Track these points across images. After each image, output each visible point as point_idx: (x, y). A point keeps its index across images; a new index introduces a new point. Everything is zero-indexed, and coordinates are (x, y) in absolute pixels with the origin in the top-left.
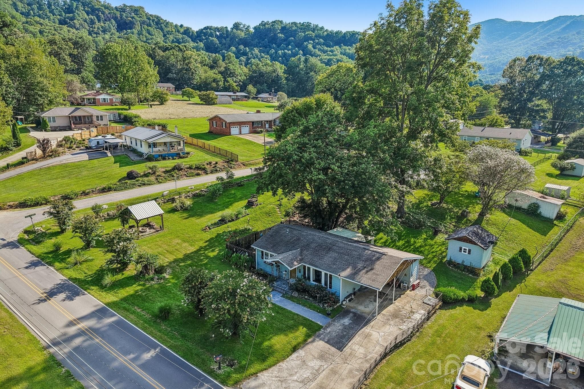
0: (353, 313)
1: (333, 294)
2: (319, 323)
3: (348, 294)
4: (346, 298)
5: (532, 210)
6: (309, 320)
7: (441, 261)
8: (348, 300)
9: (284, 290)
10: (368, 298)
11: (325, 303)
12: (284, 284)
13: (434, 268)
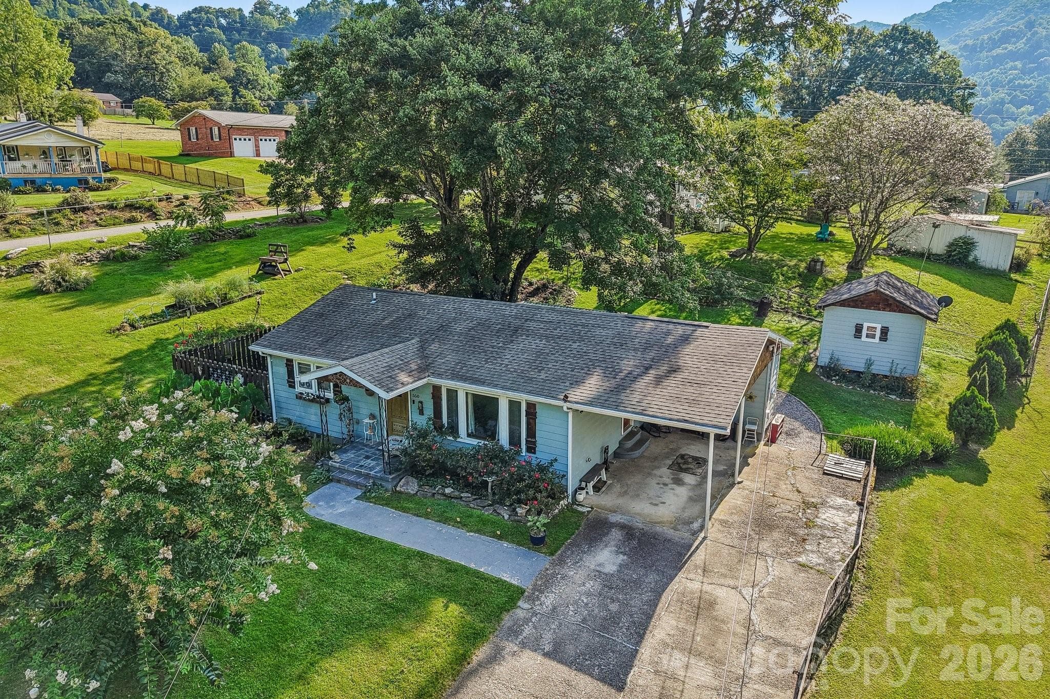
0: (622, 527)
1: (542, 469)
2: (506, 577)
3: (589, 466)
4: (586, 478)
5: (959, 253)
6: (467, 571)
7: (803, 371)
8: (591, 485)
9: (367, 476)
10: (650, 474)
11: (519, 501)
12: (367, 457)
13: (791, 387)
